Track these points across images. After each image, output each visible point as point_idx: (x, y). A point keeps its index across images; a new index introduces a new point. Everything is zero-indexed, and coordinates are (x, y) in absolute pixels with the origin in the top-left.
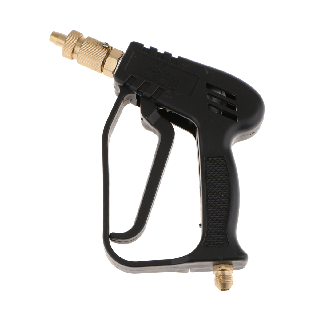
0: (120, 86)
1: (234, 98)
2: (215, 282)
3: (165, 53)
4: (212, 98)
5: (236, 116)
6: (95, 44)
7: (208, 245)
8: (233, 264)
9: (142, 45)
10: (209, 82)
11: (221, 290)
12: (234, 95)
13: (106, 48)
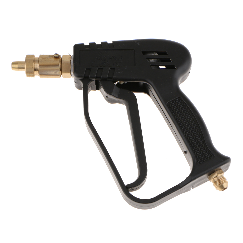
0: (81, 80)
1: (165, 54)
2: (215, 187)
3: (102, 43)
4: (149, 61)
5: (174, 65)
6: (48, 58)
7: (200, 163)
8: (222, 169)
9: (83, 44)
10: (143, 50)
11: (222, 191)
12: (165, 52)
13: (57, 57)
